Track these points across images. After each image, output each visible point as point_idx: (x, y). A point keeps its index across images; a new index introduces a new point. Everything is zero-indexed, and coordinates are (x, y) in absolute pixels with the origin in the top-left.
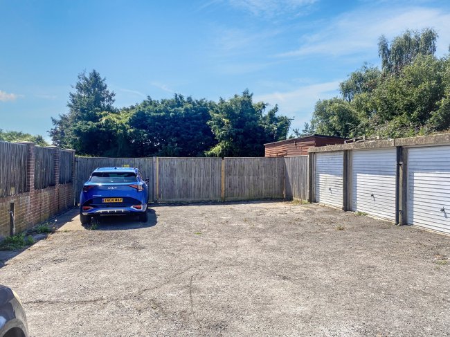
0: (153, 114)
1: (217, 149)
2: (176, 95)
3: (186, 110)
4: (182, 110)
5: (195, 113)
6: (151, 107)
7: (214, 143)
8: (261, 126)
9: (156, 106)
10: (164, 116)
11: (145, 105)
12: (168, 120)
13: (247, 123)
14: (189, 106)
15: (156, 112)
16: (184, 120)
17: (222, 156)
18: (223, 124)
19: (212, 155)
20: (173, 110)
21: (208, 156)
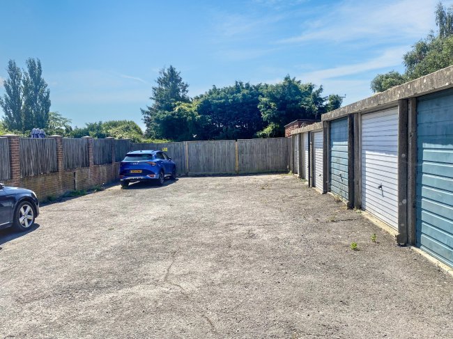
0: (215, 101)
1: (268, 130)
2: (237, 82)
3: (244, 95)
4: (239, 96)
5: (252, 98)
6: (214, 95)
7: (266, 125)
8: (303, 107)
9: (218, 94)
10: (224, 103)
11: (211, 93)
12: (227, 106)
13: (288, 106)
14: (245, 92)
15: (218, 99)
16: (242, 104)
17: (271, 136)
18: (270, 107)
19: (264, 136)
20: (232, 97)
21: (260, 136)
